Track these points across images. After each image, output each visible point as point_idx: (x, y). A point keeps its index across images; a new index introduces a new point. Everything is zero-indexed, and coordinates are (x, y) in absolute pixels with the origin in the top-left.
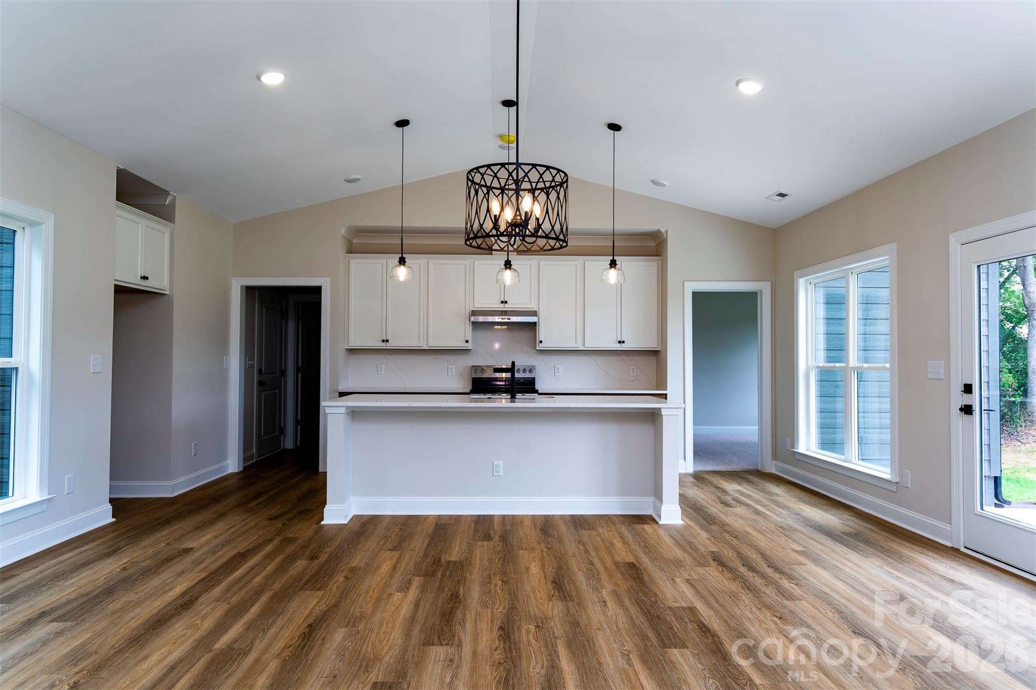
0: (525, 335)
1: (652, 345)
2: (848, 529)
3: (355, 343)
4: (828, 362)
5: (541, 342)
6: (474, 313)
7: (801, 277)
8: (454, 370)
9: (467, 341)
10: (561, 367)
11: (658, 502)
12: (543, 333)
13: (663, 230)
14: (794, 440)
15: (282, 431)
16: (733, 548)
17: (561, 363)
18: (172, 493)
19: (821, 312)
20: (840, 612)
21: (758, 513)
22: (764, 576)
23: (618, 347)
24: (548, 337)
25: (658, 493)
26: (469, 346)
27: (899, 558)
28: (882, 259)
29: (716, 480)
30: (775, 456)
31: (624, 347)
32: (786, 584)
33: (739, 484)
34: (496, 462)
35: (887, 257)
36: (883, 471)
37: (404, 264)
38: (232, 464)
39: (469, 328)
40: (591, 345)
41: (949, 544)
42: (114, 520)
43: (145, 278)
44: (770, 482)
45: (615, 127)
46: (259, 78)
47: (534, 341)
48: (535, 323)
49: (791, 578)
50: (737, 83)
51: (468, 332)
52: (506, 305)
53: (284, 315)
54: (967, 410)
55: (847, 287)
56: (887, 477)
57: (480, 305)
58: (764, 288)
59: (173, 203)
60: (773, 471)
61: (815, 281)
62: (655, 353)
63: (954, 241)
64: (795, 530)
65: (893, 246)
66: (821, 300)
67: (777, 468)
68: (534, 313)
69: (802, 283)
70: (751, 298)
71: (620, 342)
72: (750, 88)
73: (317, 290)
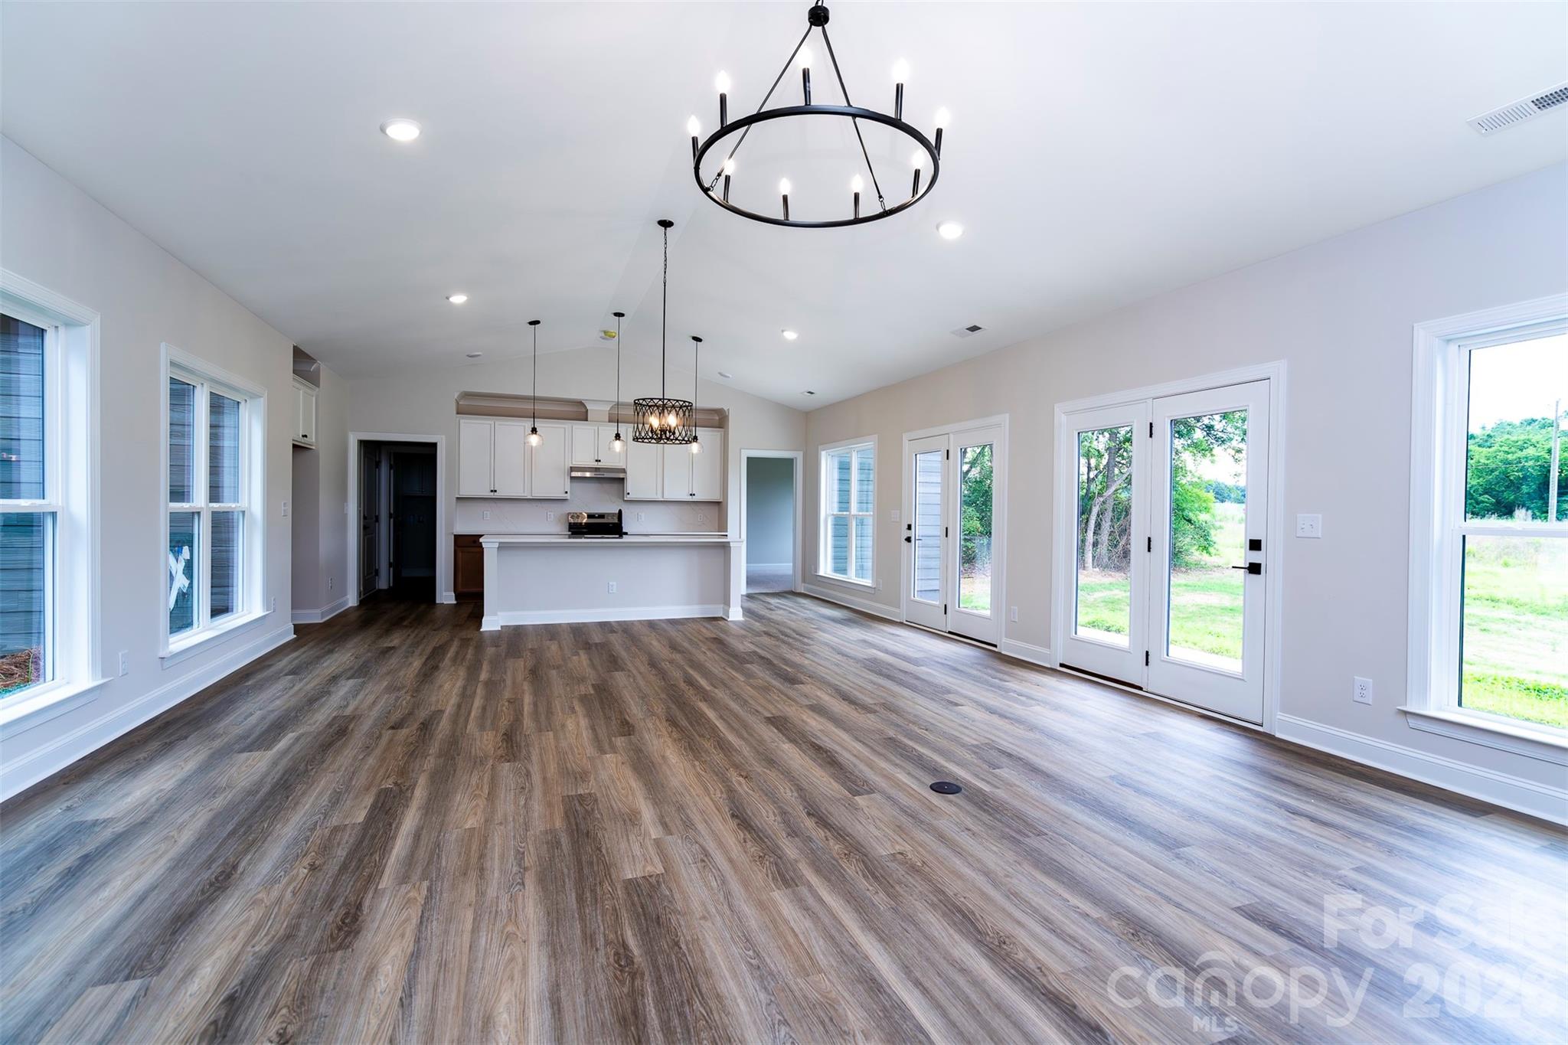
0: (615, 486)
1: (716, 496)
2: (845, 618)
3: (465, 492)
4: (840, 511)
5: (628, 494)
6: (572, 469)
7: (824, 450)
8: (552, 516)
9: (566, 492)
10: (643, 515)
11: (726, 608)
12: (630, 486)
13: (726, 409)
14: (816, 568)
15: (377, 573)
16: (777, 629)
17: (645, 512)
18: (322, 618)
19: (836, 475)
20: (833, 648)
21: (791, 613)
22: (794, 638)
23: (690, 499)
24: (635, 488)
25: (726, 602)
26: (568, 496)
27: (870, 627)
28: (869, 445)
29: (761, 597)
30: (804, 581)
31: (694, 499)
32: (806, 640)
33: (779, 599)
34: (611, 583)
35: (872, 443)
36: (867, 582)
37: (536, 434)
38: (352, 600)
39: (568, 480)
40: (668, 496)
41: (898, 621)
42: (295, 636)
43: (306, 436)
44: (799, 597)
45: (697, 339)
46: (448, 298)
47: (622, 493)
48: (623, 479)
49: (808, 638)
50: (783, 331)
51: (568, 486)
52: (599, 463)
53: (378, 465)
54: (908, 540)
55: (851, 457)
56: (870, 585)
57: (576, 463)
58: (798, 457)
59: (318, 370)
60: (803, 591)
61: (833, 454)
62: (718, 503)
63: (906, 437)
64: (814, 619)
65: (876, 436)
66: (836, 465)
67: (805, 588)
68: (624, 471)
69: (823, 454)
70: (789, 463)
71: (691, 495)
72: (790, 335)
73: (434, 445)
